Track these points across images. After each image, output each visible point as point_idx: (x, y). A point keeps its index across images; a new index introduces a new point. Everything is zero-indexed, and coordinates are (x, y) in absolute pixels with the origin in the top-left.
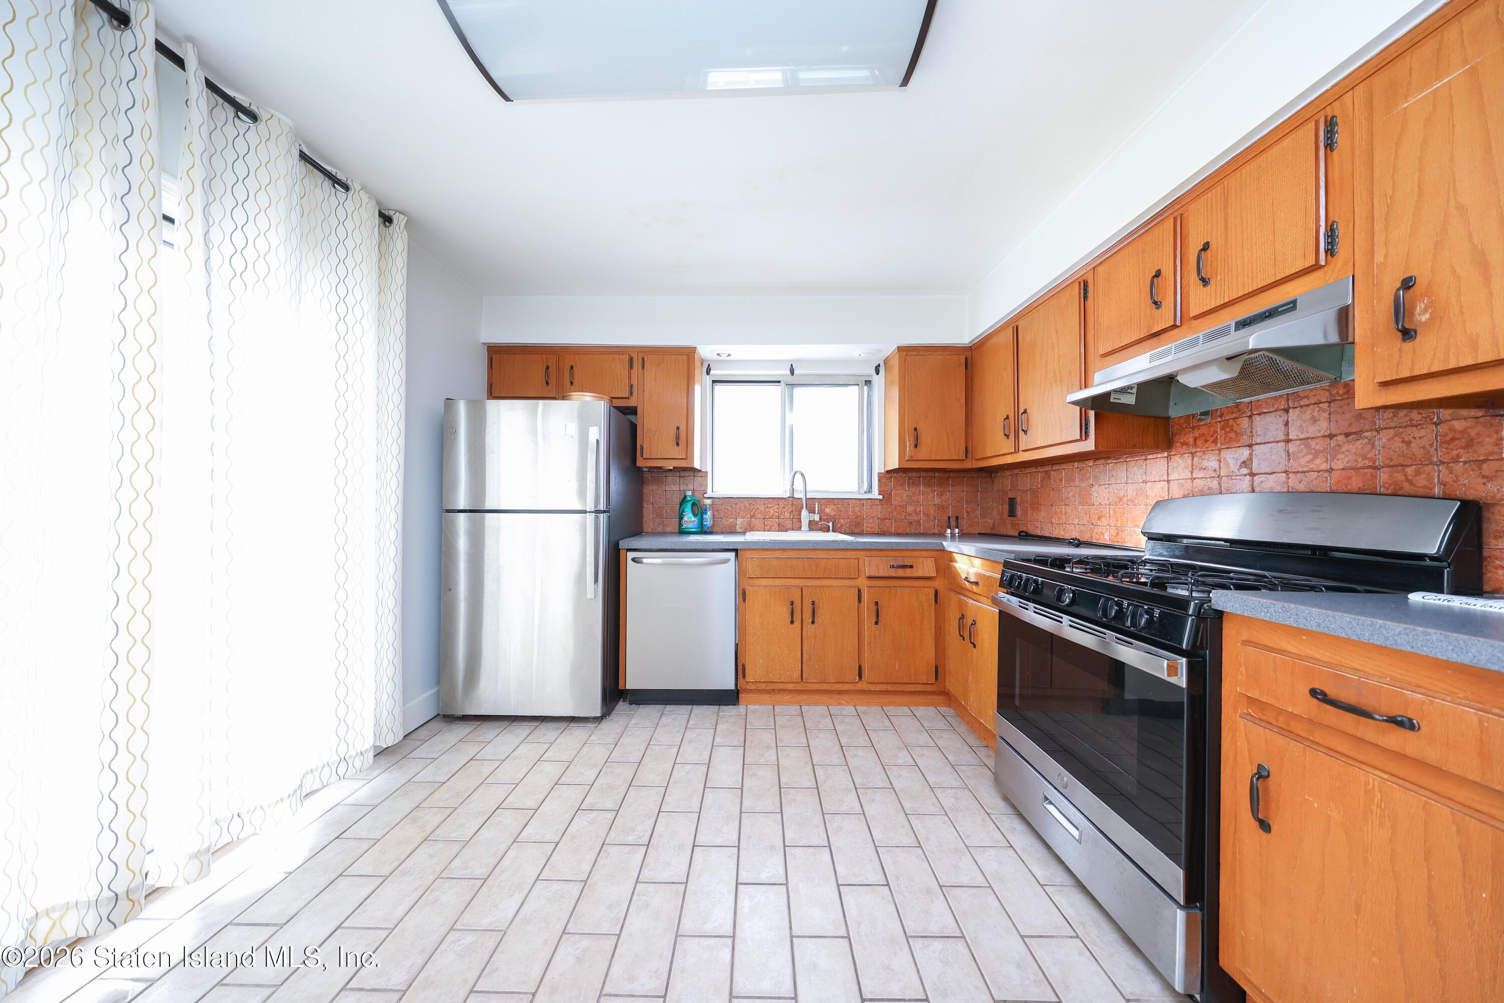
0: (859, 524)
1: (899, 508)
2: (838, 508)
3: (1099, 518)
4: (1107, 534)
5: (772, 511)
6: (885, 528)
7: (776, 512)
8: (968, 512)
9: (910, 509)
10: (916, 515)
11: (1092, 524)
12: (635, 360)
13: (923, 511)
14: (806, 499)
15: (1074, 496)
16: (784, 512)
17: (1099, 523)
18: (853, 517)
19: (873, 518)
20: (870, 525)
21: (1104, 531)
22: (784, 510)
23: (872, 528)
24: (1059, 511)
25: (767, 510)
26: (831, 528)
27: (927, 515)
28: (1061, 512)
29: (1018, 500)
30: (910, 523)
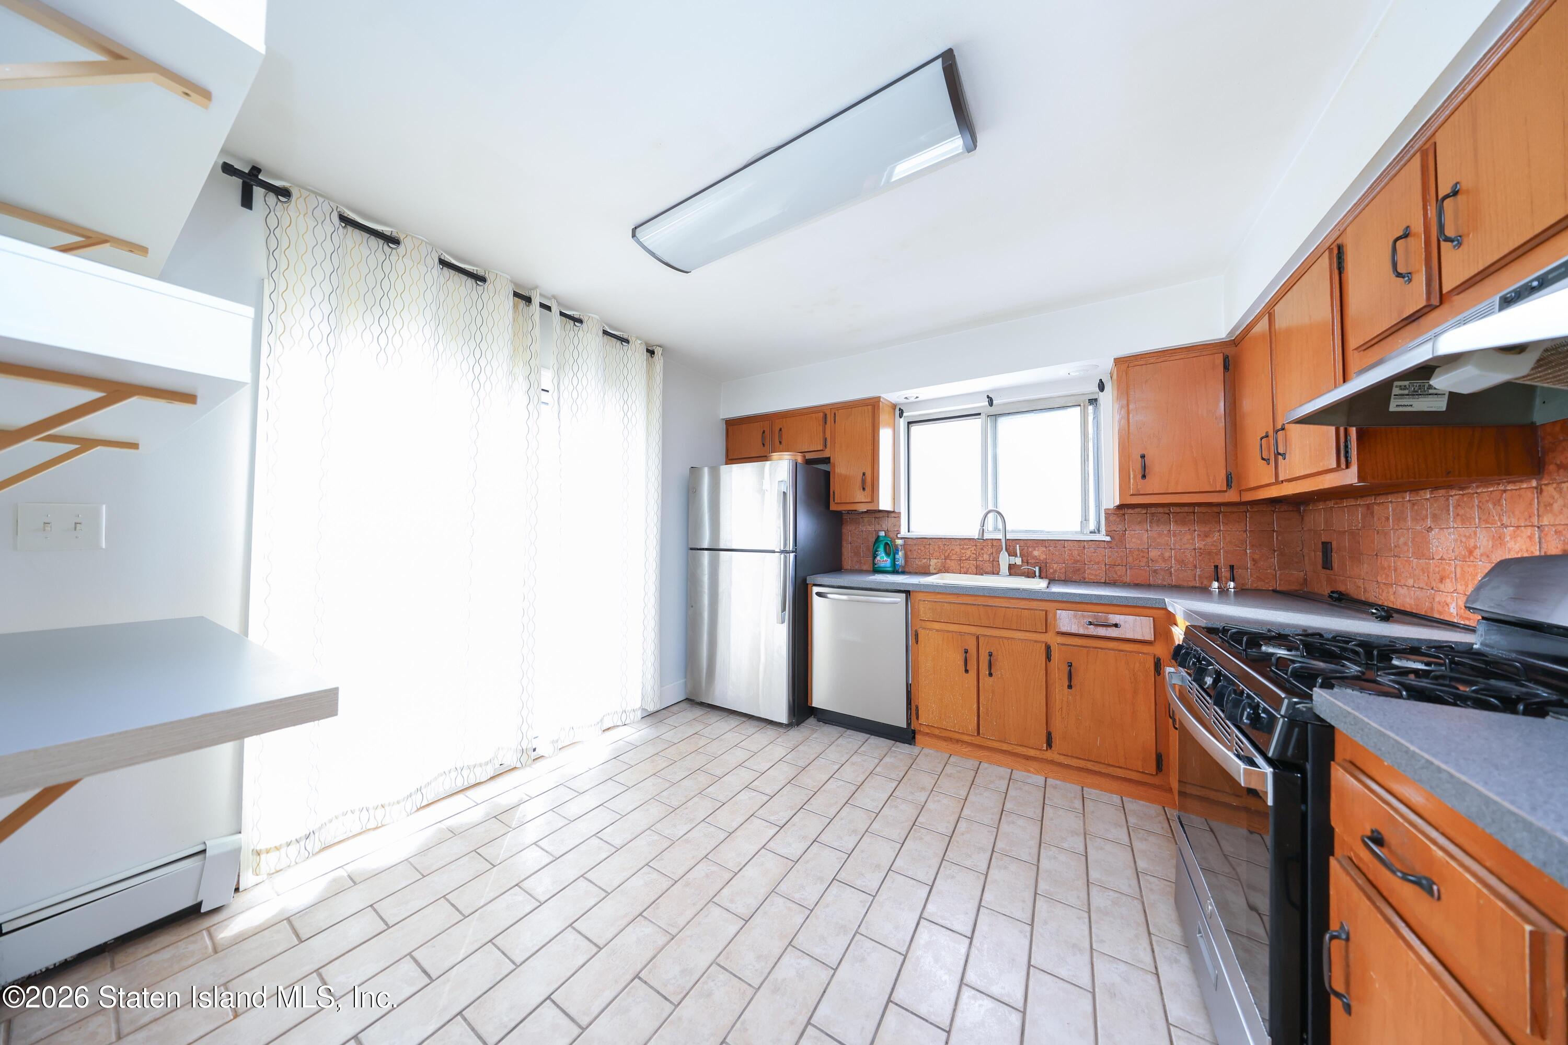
0: (1079, 570)
1: (1136, 553)
2: (1050, 550)
3: (1442, 580)
4: (1454, 605)
5: (968, 553)
6: (1115, 576)
7: (973, 553)
8: (1254, 560)
9: (1154, 553)
10: (1164, 561)
11: (1432, 589)
12: (828, 416)
13: (1176, 556)
14: (1007, 540)
15: (1405, 544)
16: (983, 554)
17: (1442, 587)
18: (1070, 562)
19: (1098, 563)
20: (1094, 572)
21: (1449, 600)
22: (982, 552)
23: (1096, 575)
24: (1386, 564)
25: (963, 551)
26: (1037, 574)
27: (1181, 562)
28: (1390, 567)
29: (1334, 545)
30: (1155, 571)
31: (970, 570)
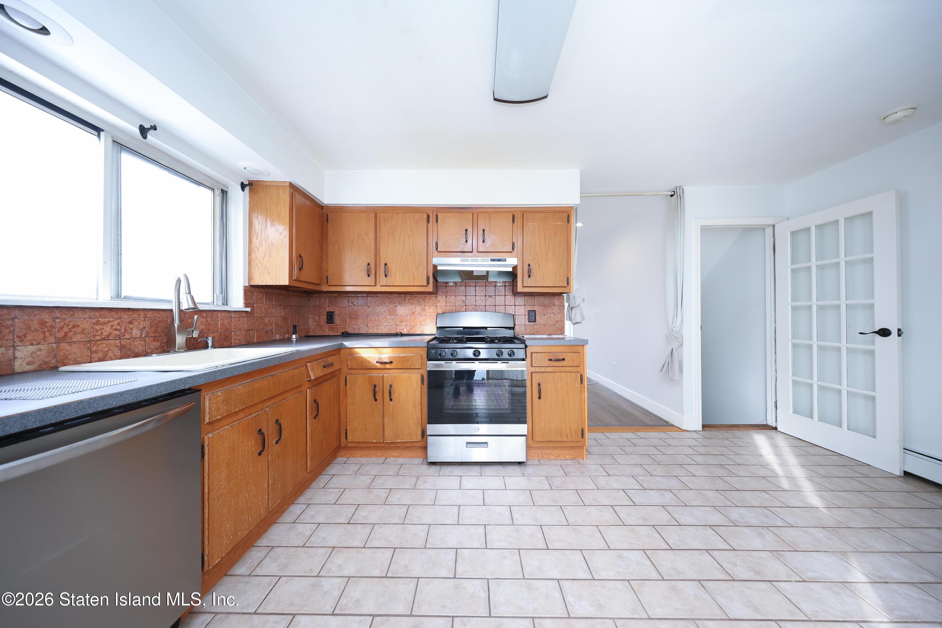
0: (227, 337)
1: (259, 320)
2: (207, 321)
3: (401, 322)
4: (406, 329)
5: (107, 329)
6: (249, 339)
7: (116, 330)
8: (298, 322)
9: (267, 320)
10: (270, 325)
11: (397, 325)
13: (275, 321)
14: (181, 311)
15: (384, 311)
16: (131, 329)
17: (401, 324)
18: (222, 331)
19: (240, 330)
20: (237, 337)
21: (404, 328)
22: (131, 326)
23: (239, 340)
24: (373, 319)
25: (97, 327)
26: (210, 344)
27: (277, 325)
28: (375, 320)
29: (337, 312)
30: (266, 332)
31: (110, 354)
